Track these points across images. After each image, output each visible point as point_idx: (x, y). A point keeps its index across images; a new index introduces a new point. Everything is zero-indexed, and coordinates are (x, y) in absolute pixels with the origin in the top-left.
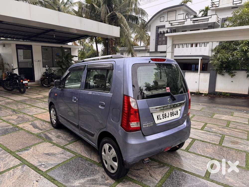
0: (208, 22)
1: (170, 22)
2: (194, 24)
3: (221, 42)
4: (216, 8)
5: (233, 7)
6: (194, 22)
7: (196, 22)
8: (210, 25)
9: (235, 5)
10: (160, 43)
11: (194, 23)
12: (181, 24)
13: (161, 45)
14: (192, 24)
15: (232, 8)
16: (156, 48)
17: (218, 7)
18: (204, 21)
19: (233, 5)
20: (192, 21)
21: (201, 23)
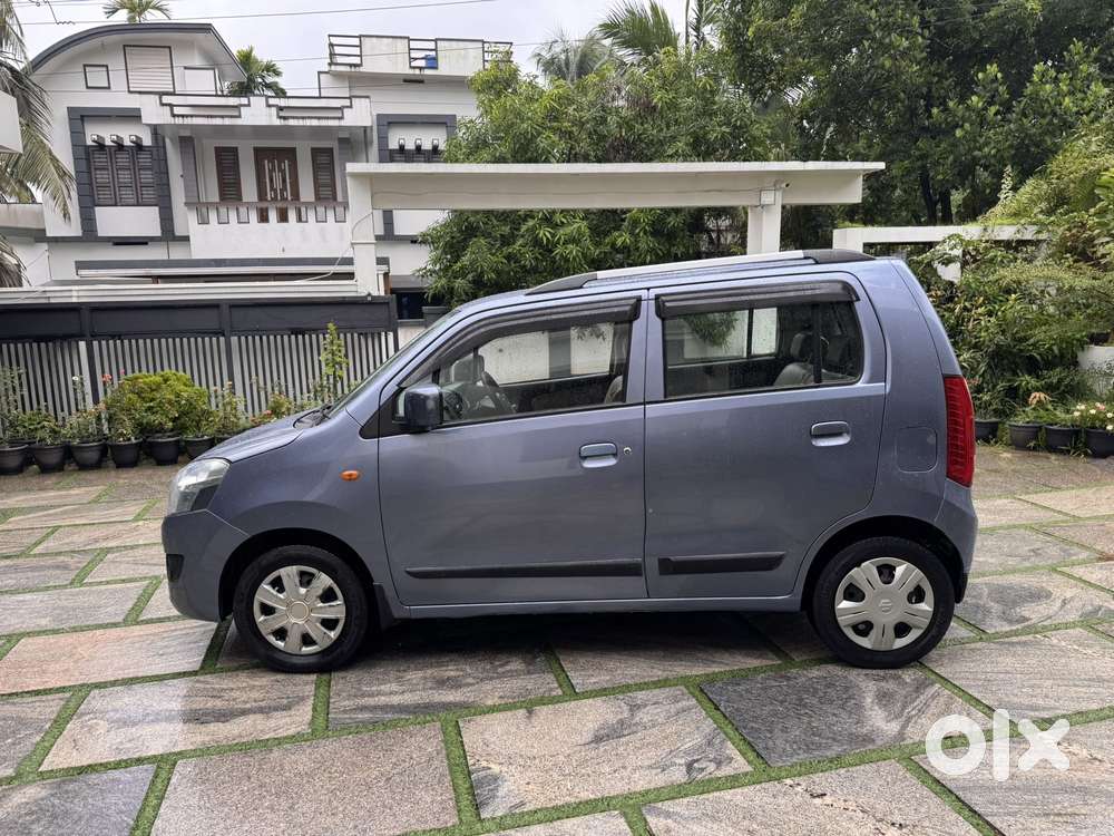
0: (343, 123)
1: (166, 99)
2: (282, 122)
3: (459, 214)
4: (353, 69)
5: (408, 78)
6: (282, 114)
7: (293, 118)
8: (346, 135)
9: (417, 72)
10: (104, 195)
11: (285, 118)
12: (222, 117)
13: (116, 205)
14: (278, 122)
15: (405, 81)
16: (88, 221)
17: (357, 69)
18: (328, 118)
19: (411, 72)
20: (274, 110)
21: (301, 122)
